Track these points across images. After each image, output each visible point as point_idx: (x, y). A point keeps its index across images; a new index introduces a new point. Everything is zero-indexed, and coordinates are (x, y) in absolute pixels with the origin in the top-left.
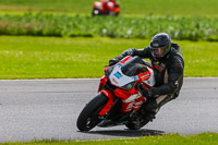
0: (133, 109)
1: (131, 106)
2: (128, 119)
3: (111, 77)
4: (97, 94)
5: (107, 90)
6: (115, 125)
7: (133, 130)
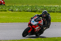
0: (37, 31)
1: (37, 30)
2: (36, 33)
3: (31, 22)
4: (28, 27)
5: (30, 26)
6: (33, 35)
7: (37, 36)
